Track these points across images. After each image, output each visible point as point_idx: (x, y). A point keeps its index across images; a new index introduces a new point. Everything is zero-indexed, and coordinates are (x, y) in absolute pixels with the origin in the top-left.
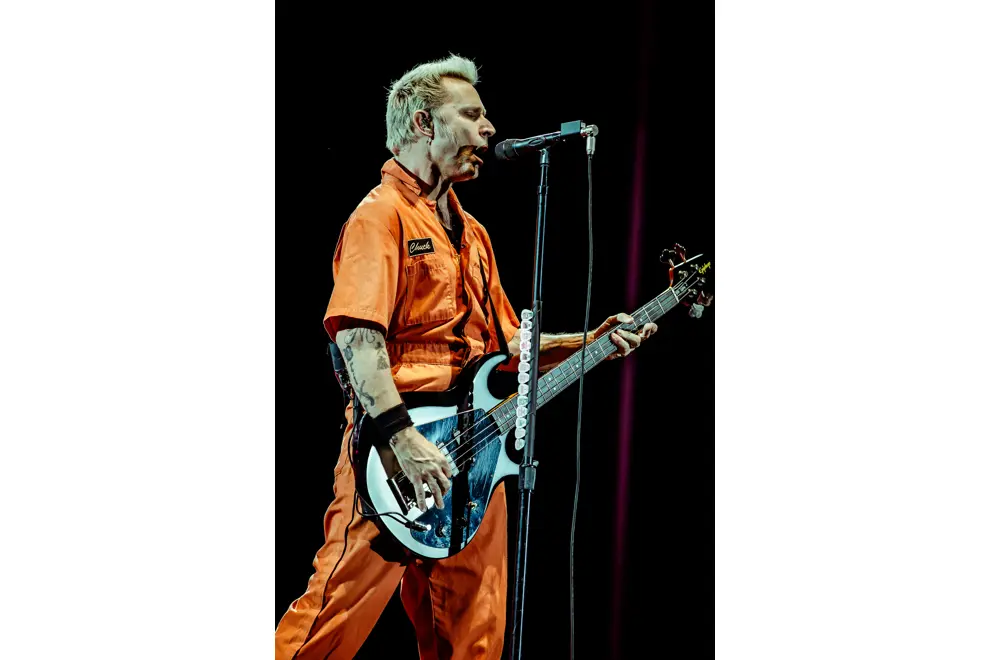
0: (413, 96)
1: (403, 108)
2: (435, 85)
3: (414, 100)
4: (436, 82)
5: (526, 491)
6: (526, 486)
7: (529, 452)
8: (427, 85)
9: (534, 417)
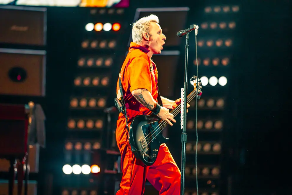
0: (142, 28)
1: (139, 32)
2: (149, 25)
3: (143, 29)
4: (149, 23)
5: (184, 142)
6: (183, 141)
7: (184, 130)
8: (147, 25)
9: (185, 119)
